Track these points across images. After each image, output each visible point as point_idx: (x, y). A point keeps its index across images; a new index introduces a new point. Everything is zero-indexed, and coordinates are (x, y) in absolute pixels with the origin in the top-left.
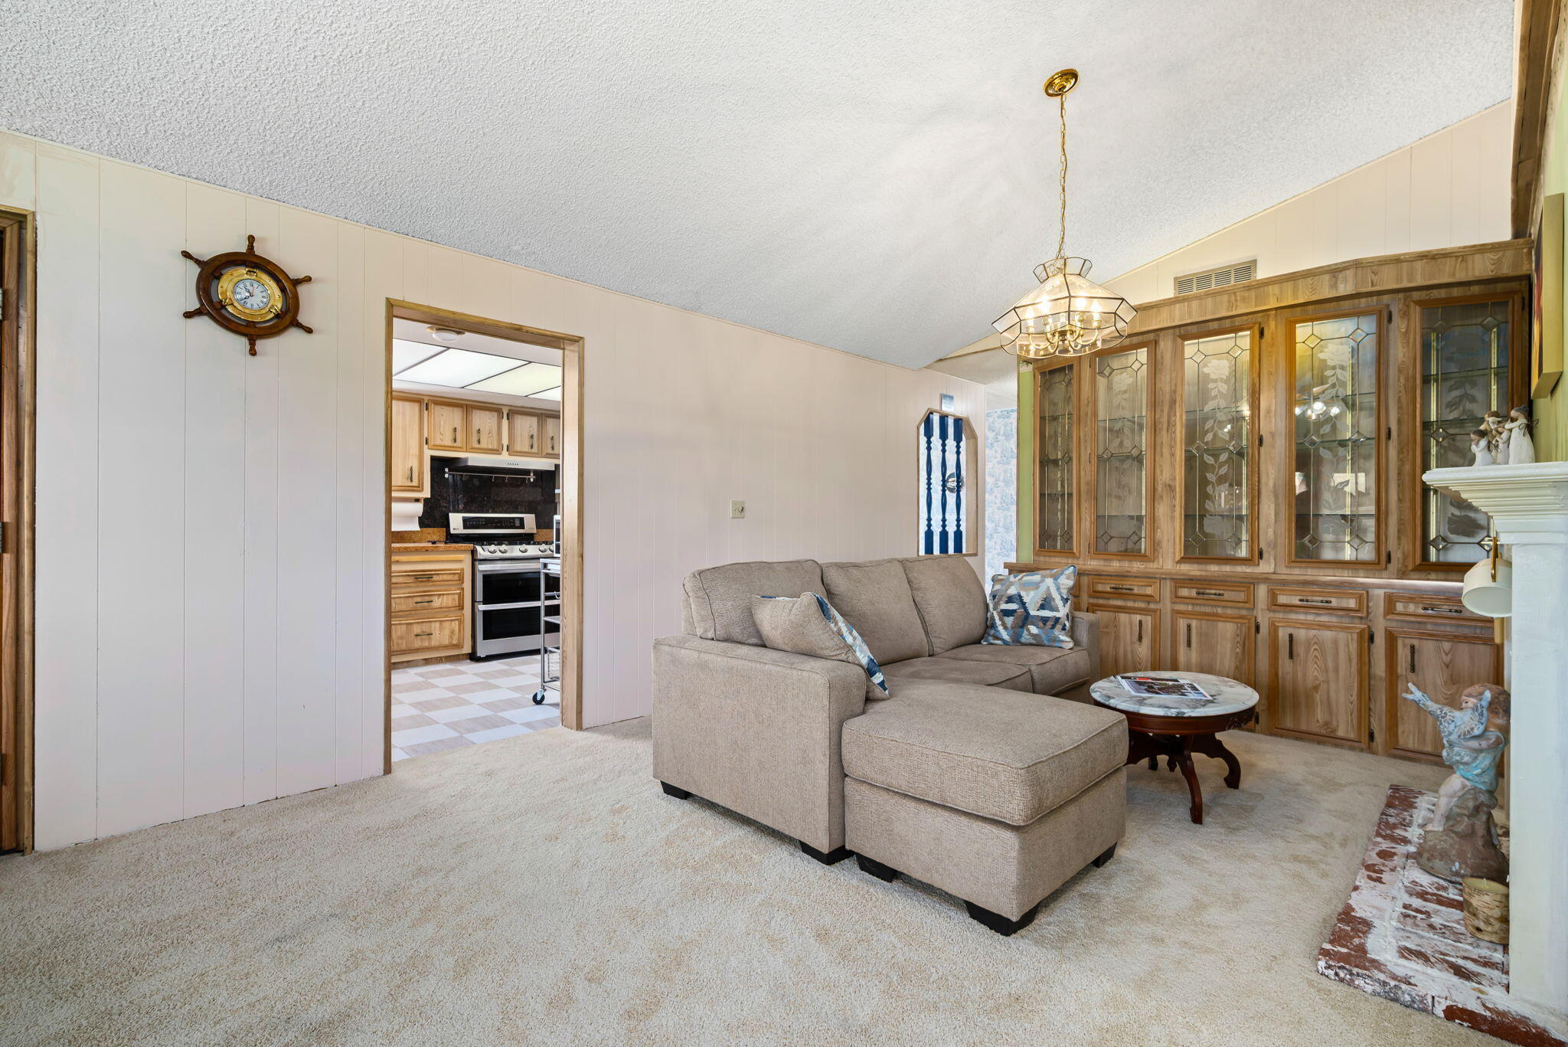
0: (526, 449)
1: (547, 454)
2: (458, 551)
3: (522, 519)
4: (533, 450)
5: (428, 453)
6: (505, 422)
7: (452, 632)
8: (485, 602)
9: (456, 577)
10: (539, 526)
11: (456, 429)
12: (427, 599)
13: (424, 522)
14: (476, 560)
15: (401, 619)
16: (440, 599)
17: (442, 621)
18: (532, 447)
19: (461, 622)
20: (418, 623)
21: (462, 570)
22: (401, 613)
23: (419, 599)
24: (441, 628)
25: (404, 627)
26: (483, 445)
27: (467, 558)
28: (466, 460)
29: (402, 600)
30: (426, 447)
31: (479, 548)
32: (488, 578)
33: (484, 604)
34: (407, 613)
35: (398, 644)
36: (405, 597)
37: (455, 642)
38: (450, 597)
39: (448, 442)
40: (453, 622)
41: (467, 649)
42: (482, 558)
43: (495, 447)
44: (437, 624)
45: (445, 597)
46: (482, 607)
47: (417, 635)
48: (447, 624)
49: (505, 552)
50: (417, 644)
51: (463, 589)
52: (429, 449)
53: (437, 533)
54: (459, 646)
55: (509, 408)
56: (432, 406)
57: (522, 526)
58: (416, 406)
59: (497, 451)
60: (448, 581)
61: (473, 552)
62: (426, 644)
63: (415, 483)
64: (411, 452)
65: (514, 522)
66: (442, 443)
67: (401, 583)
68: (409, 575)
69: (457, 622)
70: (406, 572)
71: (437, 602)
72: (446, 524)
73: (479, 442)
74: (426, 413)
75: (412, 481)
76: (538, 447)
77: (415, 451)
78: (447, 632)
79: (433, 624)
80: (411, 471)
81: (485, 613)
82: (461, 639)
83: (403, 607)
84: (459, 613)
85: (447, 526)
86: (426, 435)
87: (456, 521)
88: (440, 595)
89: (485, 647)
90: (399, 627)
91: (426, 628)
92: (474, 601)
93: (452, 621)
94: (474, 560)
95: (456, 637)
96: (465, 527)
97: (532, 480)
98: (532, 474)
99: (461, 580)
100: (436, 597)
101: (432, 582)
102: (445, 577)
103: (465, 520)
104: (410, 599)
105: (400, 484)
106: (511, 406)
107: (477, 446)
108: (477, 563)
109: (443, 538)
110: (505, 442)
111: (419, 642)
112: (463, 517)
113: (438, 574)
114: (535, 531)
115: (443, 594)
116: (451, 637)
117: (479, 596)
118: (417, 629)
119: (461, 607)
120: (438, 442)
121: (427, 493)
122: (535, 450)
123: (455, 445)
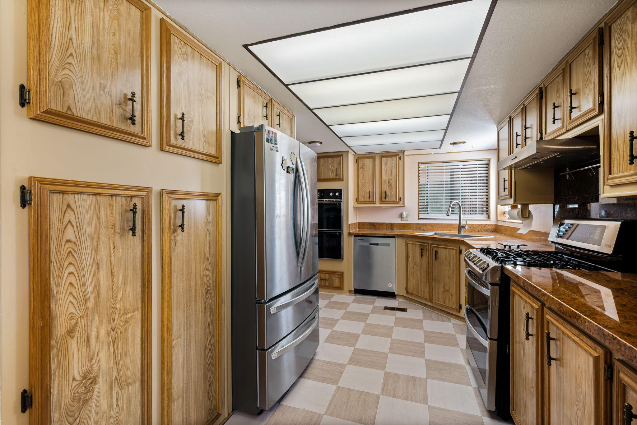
1: (570, 123)
11: (517, 133)
65: (594, 233)
75: (504, 190)
76: (563, 118)
80: (504, 182)
114: (611, 250)
121: (512, 200)
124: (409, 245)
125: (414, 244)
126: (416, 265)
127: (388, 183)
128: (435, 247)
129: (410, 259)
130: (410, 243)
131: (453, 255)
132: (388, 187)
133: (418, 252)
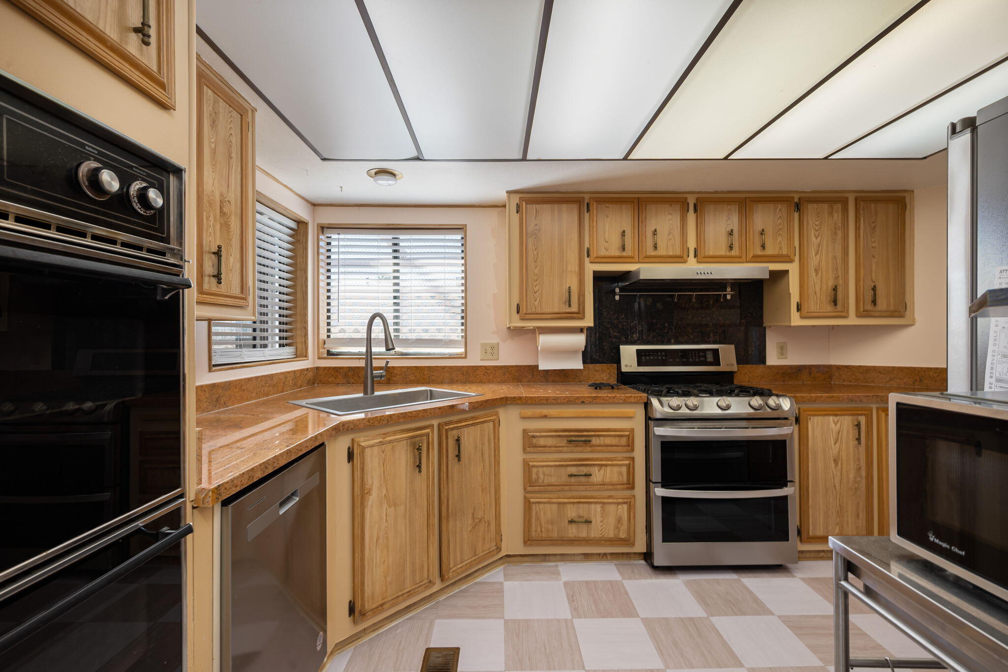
0: (723, 251)
1: (754, 256)
2: (625, 402)
3: (716, 352)
4: (733, 253)
5: (591, 268)
6: (691, 217)
7: (619, 521)
8: (665, 485)
9: (624, 441)
10: (742, 359)
11: (624, 232)
12: (584, 470)
13: (587, 357)
14: (650, 419)
15: (551, 496)
16: (602, 472)
17: (604, 503)
18: (731, 248)
19: (631, 507)
20: (573, 503)
21: (632, 431)
22: (550, 488)
23: (573, 470)
24: (604, 514)
25: (555, 507)
26: (661, 251)
27: (640, 412)
28: (637, 273)
29: (553, 469)
30: (587, 260)
31: (655, 402)
32: (669, 447)
33: (663, 486)
34: (558, 488)
35: (548, 531)
36: (556, 466)
37: (623, 535)
38: (616, 469)
39: (615, 251)
40: (620, 506)
41: (640, 546)
42: (658, 416)
43: (678, 253)
44: (598, 508)
45: (609, 468)
46: (660, 492)
47: (571, 522)
48: (612, 508)
49: (696, 408)
50: (573, 531)
51: (633, 459)
52: (591, 262)
53: (604, 373)
54: (628, 541)
55: (696, 196)
56: (594, 206)
57: (717, 362)
58: (575, 207)
59: (680, 259)
60: (612, 446)
61: (647, 405)
62: (583, 534)
63: (574, 308)
64: (569, 269)
65: (705, 356)
66: (607, 254)
67: (550, 447)
68: (560, 436)
69: (625, 507)
70: (556, 431)
71: (598, 475)
72: (616, 359)
73: (655, 247)
74: (587, 215)
75: (570, 305)
76: (740, 248)
77: (573, 266)
78: (612, 520)
79: (593, 506)
80: (570, 292)
81: (665, 500)
82: (631, 530)
83: (553, 480)
84: (628, 493)
85: (617, 360)
86: (587, 245)
87: (629, 354)
88: (602, 465)
89: (663, 553)
90: (548, 506)
91: (582, 511)
92: (648, 480)
93: (618, 504)
94: (648, 418)
95: (624, 528)
96: (639, 364)
97: (729, 297)
98: (729, 289)
99: (630, 446)
100: (596, 469)
101: (591, 447)
102: (608, 441)
103: (639, 353)
104: (562, 470)
105: (556, 310)
106: (700, 192)
107: (653, 253)
108: (651, 423)
109: (613, 381)
110: (692, 244)
111: (574, 530)
112: (637, 350)
113: (599, 436)
114: (735, 368)
115: (606, 465)
116: (617, 528)
117: (656, 475)
118: (572, 512)
119: (631, 485)
120: (603, 253)
121: (589, 321)
122: (735, 252)
123: (624, 254)
124: (368, 452)
125: (390, 442)
126: (395, 505)
127: (218, 211)
128: (452, 429)
129: (372, 500)
130: (372, 446)
131: (489, 435)
132: (218, 227)
133: (403, 463)
